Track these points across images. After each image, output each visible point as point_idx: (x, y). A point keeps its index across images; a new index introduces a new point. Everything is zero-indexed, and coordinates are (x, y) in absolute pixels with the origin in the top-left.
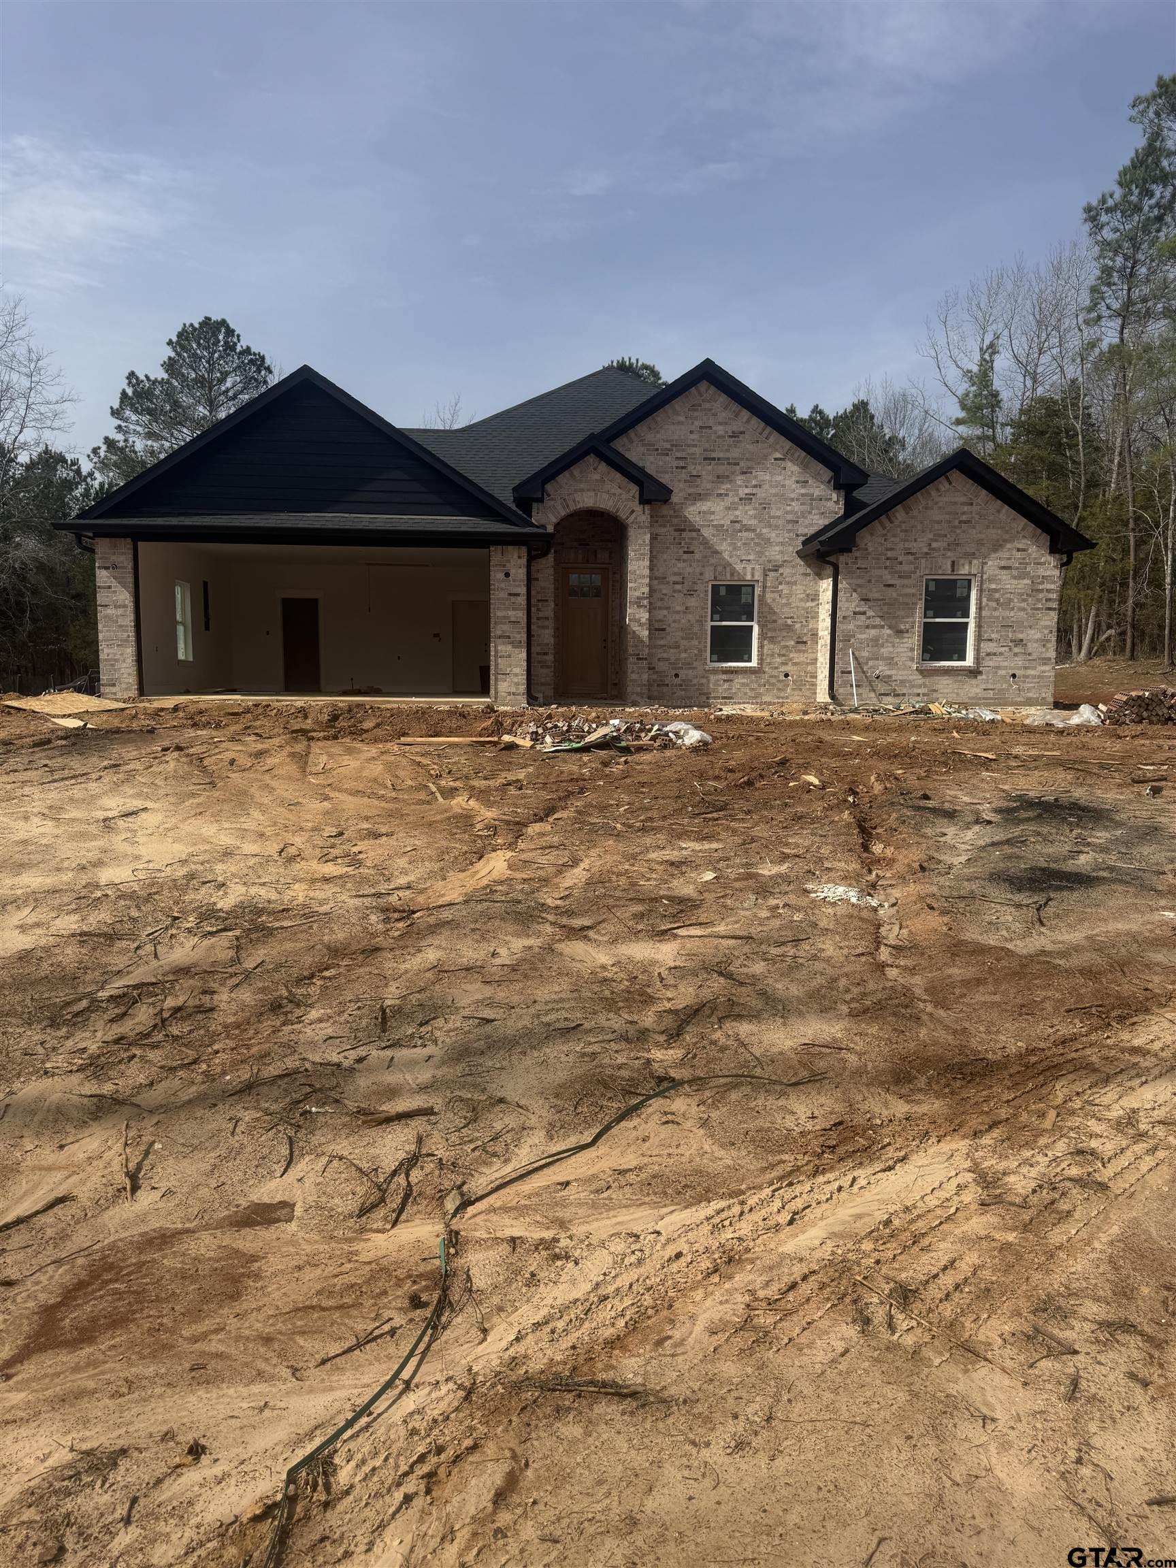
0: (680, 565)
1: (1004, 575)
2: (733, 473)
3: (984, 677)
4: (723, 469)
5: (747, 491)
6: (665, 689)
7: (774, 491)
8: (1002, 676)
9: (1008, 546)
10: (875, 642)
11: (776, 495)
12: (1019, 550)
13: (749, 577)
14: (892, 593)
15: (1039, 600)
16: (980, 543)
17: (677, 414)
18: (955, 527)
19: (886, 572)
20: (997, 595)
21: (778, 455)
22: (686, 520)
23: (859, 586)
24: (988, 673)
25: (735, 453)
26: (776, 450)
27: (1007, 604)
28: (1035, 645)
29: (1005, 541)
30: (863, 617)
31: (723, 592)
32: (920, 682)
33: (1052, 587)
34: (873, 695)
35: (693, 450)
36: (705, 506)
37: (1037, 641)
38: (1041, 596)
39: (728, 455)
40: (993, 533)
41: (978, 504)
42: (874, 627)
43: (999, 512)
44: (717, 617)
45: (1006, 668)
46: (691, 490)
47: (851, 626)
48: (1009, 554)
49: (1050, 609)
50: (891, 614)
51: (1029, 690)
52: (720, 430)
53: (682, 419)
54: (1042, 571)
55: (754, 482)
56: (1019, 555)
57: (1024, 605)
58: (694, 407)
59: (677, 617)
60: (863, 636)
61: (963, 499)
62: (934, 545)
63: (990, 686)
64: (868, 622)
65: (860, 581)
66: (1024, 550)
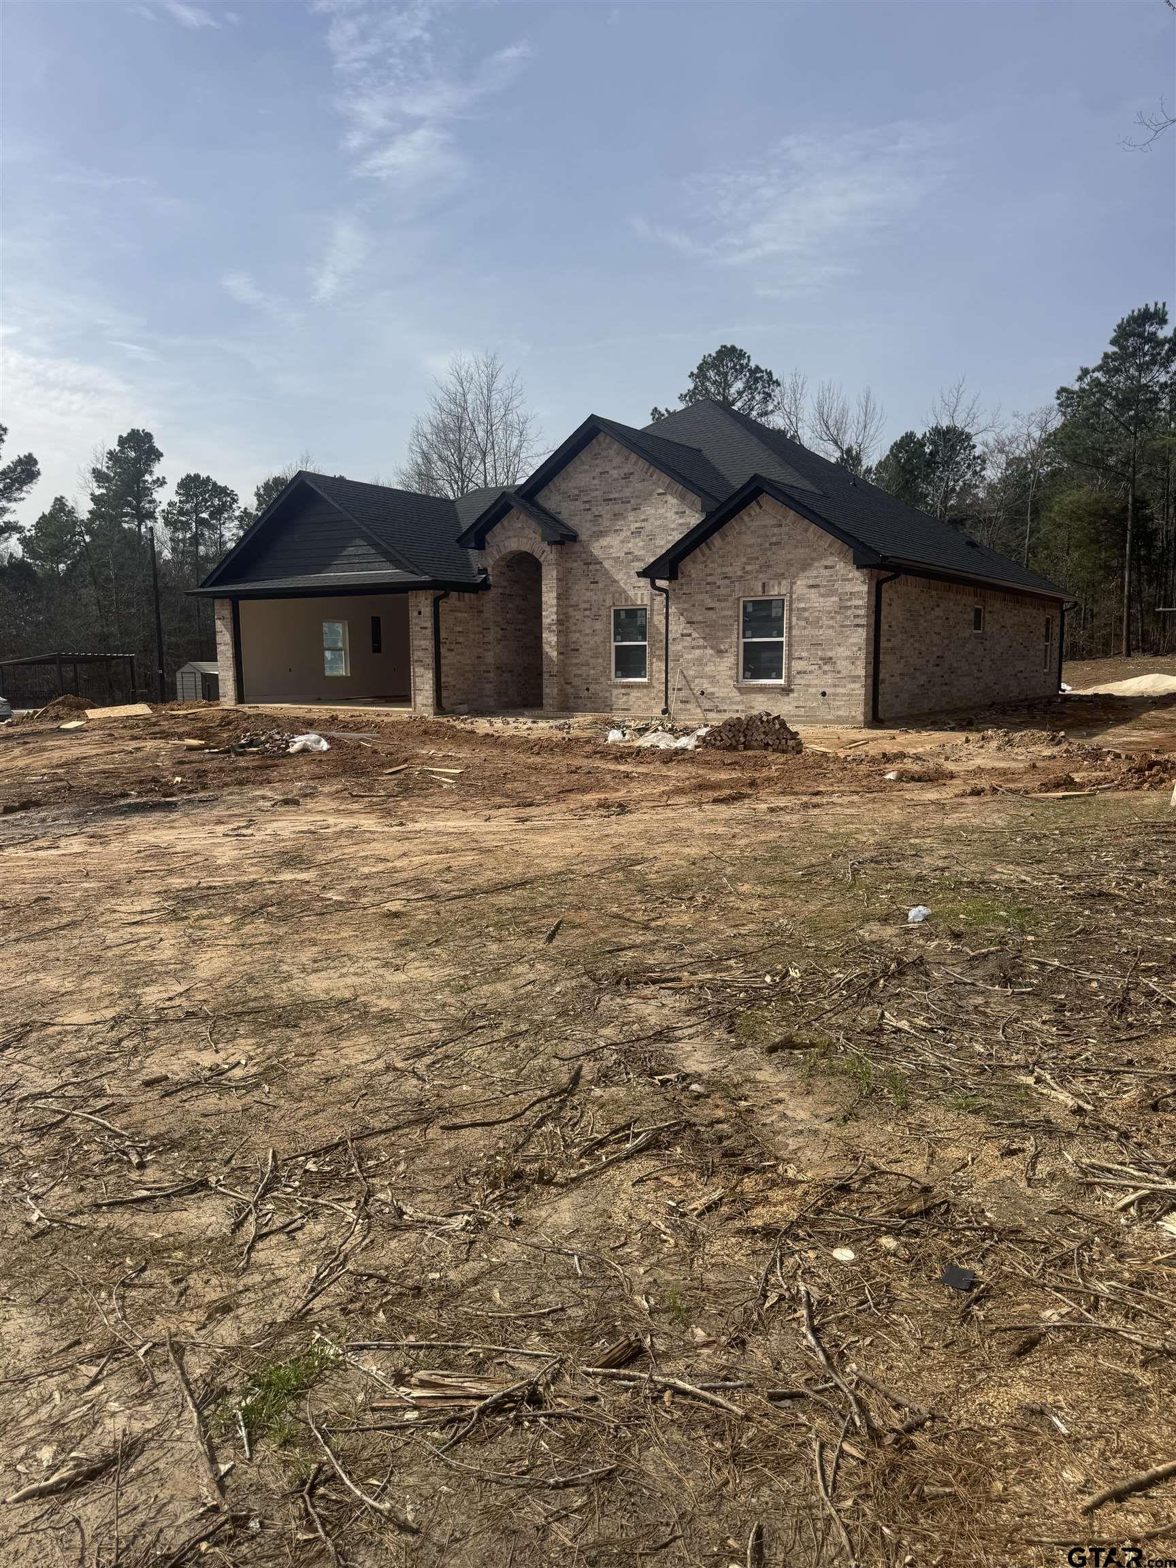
0: (588, 594)
1: (813, 594)
2: (626, 510)
3: (796, 695)
4: (617, 508)
5: (638, 525)
6: (580, 701)
7: (658, 523)
8: (812, 694)
9: (816, 564)
10: (699, 662)
11: (659, 526)
12: (826, 567)
13: (639, 602)
14: (712, 615)
15: (847, 617)
16: (789, 564)
17: (583, 464)
18: (766, 549)
19: (707, 596)
20: (806, 614)
21: (661, 491)
22: (592, 555)
23: (685, 610)
24: (799, 691)
25: (627, 492)
26: (659, 486)
27: (816, 623)
28: (844, 663)
29: (813, 559)
30: (689, 639)
31: (623, 615)
32: (739, 699)
33: (860, 603)
34: (699, 710)
35: (595, 494)
36: (604, 542)
37: (847, 658)
38: (849, 613)
39: (621, 495)
40: (802, 552)
41: (787, 525)
42: (699, 647)
43: (806, 531)
44: (619, 638)
45: (816, 686)
46: (595, 529)
47: (679, 647)
48: (817, 572)
49: (858, 626)
50: (711, 635)
51: (838, 708)
52: (615, 473)
53: (586, 467)
54: (848, 588)
55: (643, 517)
56: (826, 573)
57: (831, 622)
58: (596, 456)
59: (587, 639)
60: (690, 656)
61: (773, 522)
62: (748, 568)
63: (801, 704)
64: (694, 643)
65: (686, 606)
66: (831, 567)
